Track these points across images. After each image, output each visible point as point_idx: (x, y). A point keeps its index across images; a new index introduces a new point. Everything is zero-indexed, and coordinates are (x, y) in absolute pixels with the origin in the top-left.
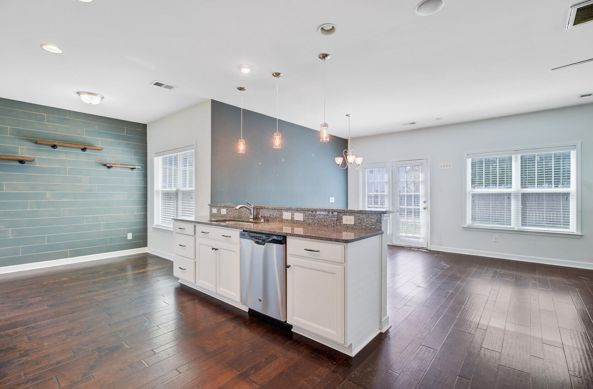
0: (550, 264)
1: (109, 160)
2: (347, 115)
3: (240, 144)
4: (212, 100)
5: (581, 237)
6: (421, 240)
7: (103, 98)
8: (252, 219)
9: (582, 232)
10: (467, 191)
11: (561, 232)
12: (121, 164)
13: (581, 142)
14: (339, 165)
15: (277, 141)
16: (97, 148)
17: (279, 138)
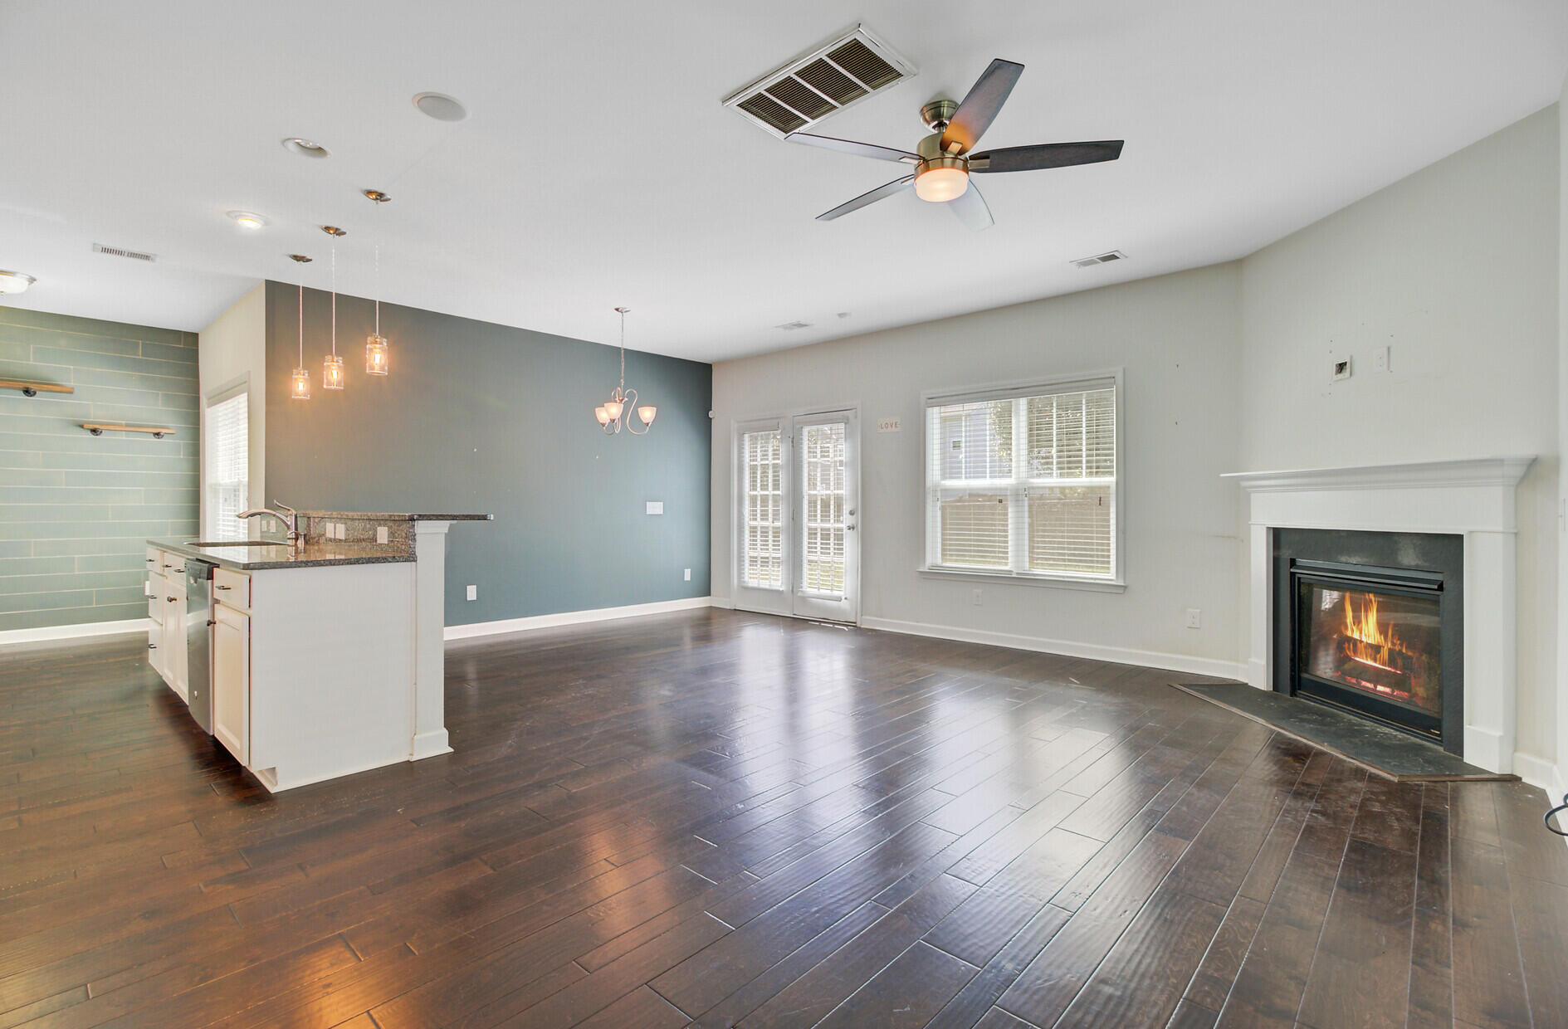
0: (1063, 654)
1: (95, 415)
2: (617, 310)
3: (296, 379)
4: (266, 280)
5: (1125, 590)
6: (844, 604)
7: (32, 280)
8: (292, 539)
9: (1125, 579)
10: (929, 483)
11: (1092, 579)
12: (127, 425)
13: (1124, 370)
14: (603, 425)
15: (335, 372)
16: (64, 389)
17: (339, 367)
